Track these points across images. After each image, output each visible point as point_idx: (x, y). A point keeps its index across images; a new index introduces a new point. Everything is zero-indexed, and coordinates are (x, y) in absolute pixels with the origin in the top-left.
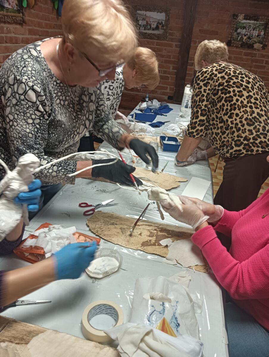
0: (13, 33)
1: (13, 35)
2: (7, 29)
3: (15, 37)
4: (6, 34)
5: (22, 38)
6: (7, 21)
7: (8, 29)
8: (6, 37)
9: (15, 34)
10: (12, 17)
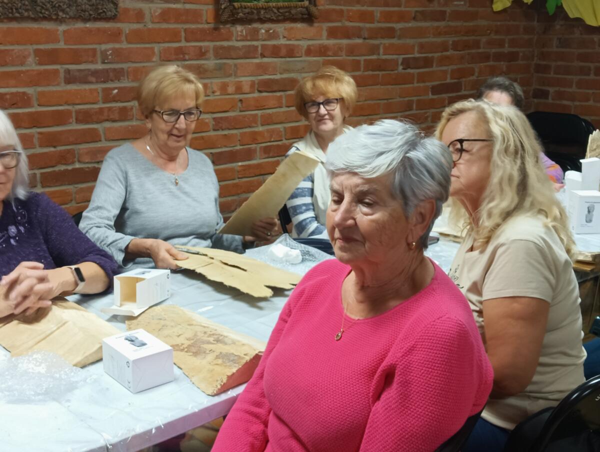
0: (284, 37)
1: (283, 41)
2: (267, 31)
3: (286, 45)
4: (264, 40)
5: (309, 46)
6: (265, 17)
7: (271, 31)
8: (263, 46)
9: (290, 40)
10: (278, 8)
